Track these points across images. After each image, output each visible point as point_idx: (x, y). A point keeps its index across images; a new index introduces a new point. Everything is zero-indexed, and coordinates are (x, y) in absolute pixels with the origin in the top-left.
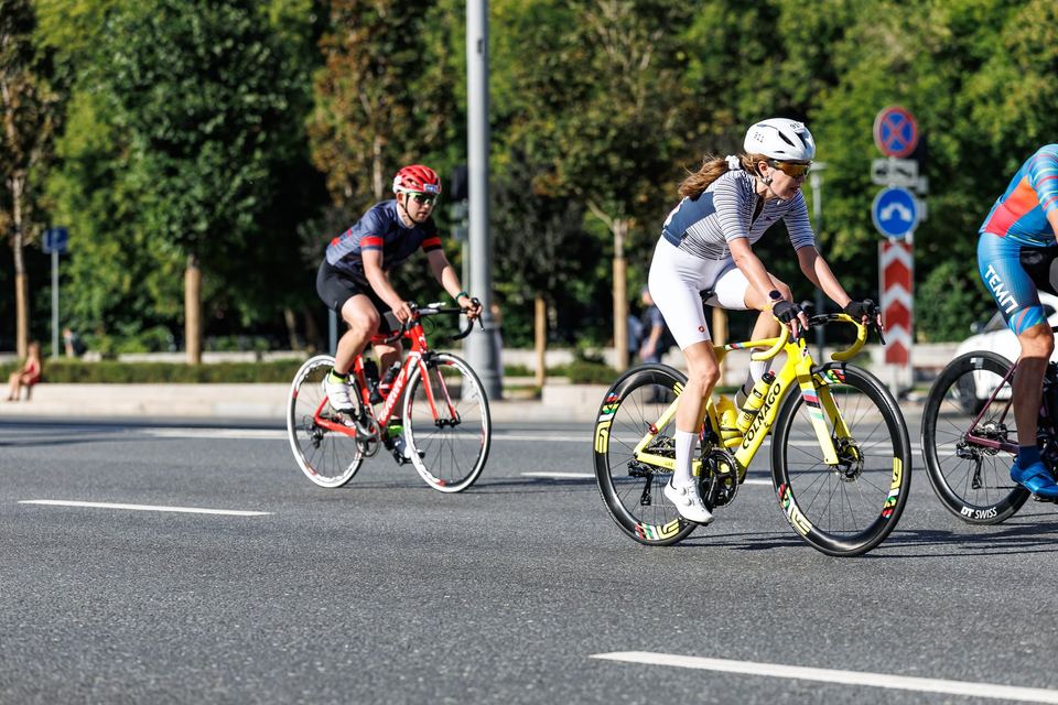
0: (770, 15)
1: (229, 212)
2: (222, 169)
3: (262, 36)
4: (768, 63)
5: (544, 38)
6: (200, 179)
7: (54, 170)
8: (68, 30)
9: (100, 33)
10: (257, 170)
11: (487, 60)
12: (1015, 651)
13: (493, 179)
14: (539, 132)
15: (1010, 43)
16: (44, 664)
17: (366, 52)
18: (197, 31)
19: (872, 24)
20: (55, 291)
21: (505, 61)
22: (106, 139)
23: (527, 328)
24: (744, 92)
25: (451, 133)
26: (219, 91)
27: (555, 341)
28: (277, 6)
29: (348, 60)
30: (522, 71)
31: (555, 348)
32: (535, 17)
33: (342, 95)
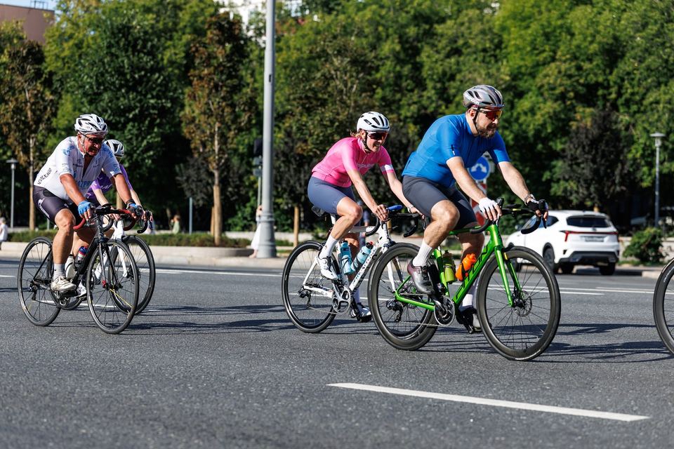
0: (418, 67)
1: (140, 157)
2: (137, 136)
3: (157, 69)
4: (416, 92)
5: (303, 75)
7: (51, 135)
8: (59, 64)
9: (77, 65)
10: (155, 138)
11: (273, 85)
12: (541, 387)
13: (275, 145)
14: (300, 122)
15: (539, 84)
16: (49, 382)
17: (213, 79)
18: (126, 66)
19: (470, 72)
21: (282, 86)
23: (289, 221)
24: (403, 105)
25: (254, 122)
26: (137, 97)
27: (304, 229)
28: (168, 55)
29: (203, 83)
30: (291, 91)
31: (303, 232)
32: (298, 64)
33: (200, 100)
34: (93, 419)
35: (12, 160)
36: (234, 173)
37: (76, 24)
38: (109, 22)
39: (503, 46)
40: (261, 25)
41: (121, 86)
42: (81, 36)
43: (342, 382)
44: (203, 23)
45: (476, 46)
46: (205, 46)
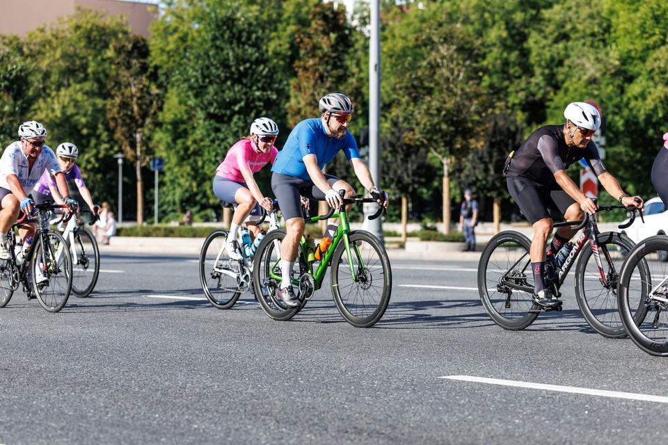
0: (525, 53)
2: (243, 129)
3: (262, 60)
4: (524, 78)
5: (409, 64)
6: (231, 134)
7: (157, 129)
8: (165, 58)
9: (182, 59)
11: (379, 75)
12: (657, 378)
13: (381, 136)
14: (407, 112)
15: (649, 69)
16: (160, 377)
17: (318, 70)
18: (231, 58)
19: (578, 57)
20: (156, 191)
21: (388, 75)
22: (184, 113)
23: (397, 212)
24: (511, 93)
25: (360, 112)
26: (242, 89)
27: (411, 219)
28: (272, 46)
29: (308, 74)
30: (397, 80)
31: (411, 222)
32: (404, 53)
33: (305, 92)
34: (205, 414)
35: (119, 155)
36: (340, 164)
37: (180, 18)
38: (213, 15)
39: (612, 30)
40: (365, 14)
41: (227, 79)
42: (185, 29)
43: (454, 374)
44: (307, 13)
45: (584, 31)
46: (310, 37)
